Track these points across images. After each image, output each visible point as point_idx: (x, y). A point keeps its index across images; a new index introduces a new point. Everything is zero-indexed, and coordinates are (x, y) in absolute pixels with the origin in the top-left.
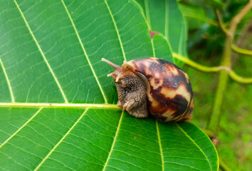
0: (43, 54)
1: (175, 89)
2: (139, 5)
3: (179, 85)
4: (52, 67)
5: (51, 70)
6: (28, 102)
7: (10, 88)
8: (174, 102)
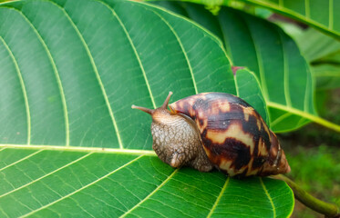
0: (106, 98)
1: (224, 130)
2: (217, 38)
3: (229, 124)
4: (113, 111)
5: (112, 114)
6: (82, 146)
7: (68, 132)
8: (226, 149)
